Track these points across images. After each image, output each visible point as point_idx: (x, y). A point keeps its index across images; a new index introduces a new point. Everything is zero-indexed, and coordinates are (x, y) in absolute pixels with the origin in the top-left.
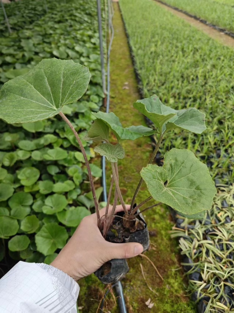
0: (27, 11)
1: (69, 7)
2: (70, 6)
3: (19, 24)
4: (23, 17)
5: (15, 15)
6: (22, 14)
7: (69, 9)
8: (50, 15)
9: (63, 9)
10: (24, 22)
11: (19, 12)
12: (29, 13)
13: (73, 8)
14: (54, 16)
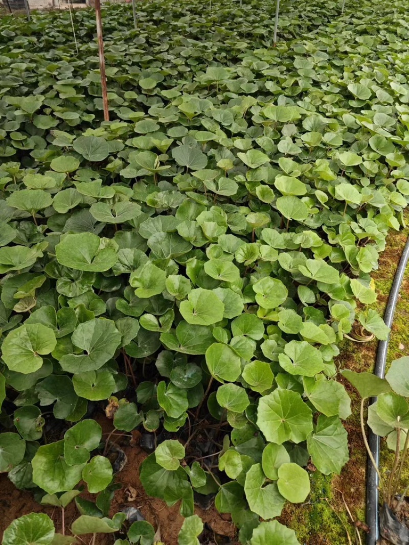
0: (308, 8)
1: (387, 6)
2: (391, 4)
3: (291, 28)
4: (300, 17)
5: (288, 12)
6: (300, 12)
7: (387, 10)
8: (347, 18)
9: (375, 8)
10: (299, 26)
11: (296, 8)
12: (311, 11)
13: (394, 9)
14: (354, 20)
